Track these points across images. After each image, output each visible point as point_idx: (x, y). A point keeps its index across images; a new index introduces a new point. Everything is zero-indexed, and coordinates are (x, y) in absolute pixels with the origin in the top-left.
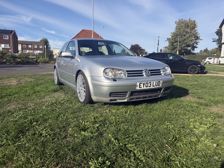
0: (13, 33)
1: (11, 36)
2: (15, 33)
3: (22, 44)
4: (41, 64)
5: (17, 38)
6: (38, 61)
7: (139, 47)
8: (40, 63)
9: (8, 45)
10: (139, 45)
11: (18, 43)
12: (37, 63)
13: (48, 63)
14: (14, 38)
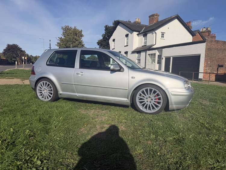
7: (19, 47)
10: (18, 46)
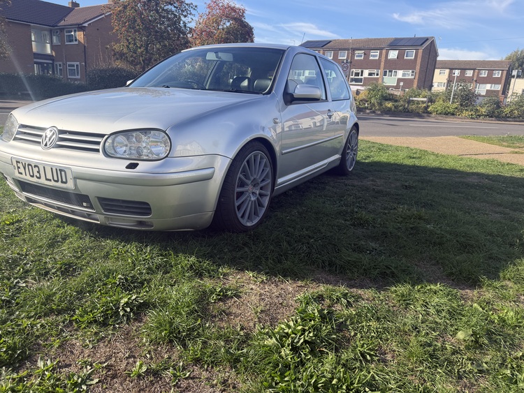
0: (428, 43)
1: (420, 52)
2: (433, 43)
3: (451, 69)
4: (434, 117)
5: (436, 55)
6: (429, 110)
8: (433, 115)
9: (411, 71)
11: (437, 66)
12: (426, 115)
13: (453, 114)
14: (427, 56)
